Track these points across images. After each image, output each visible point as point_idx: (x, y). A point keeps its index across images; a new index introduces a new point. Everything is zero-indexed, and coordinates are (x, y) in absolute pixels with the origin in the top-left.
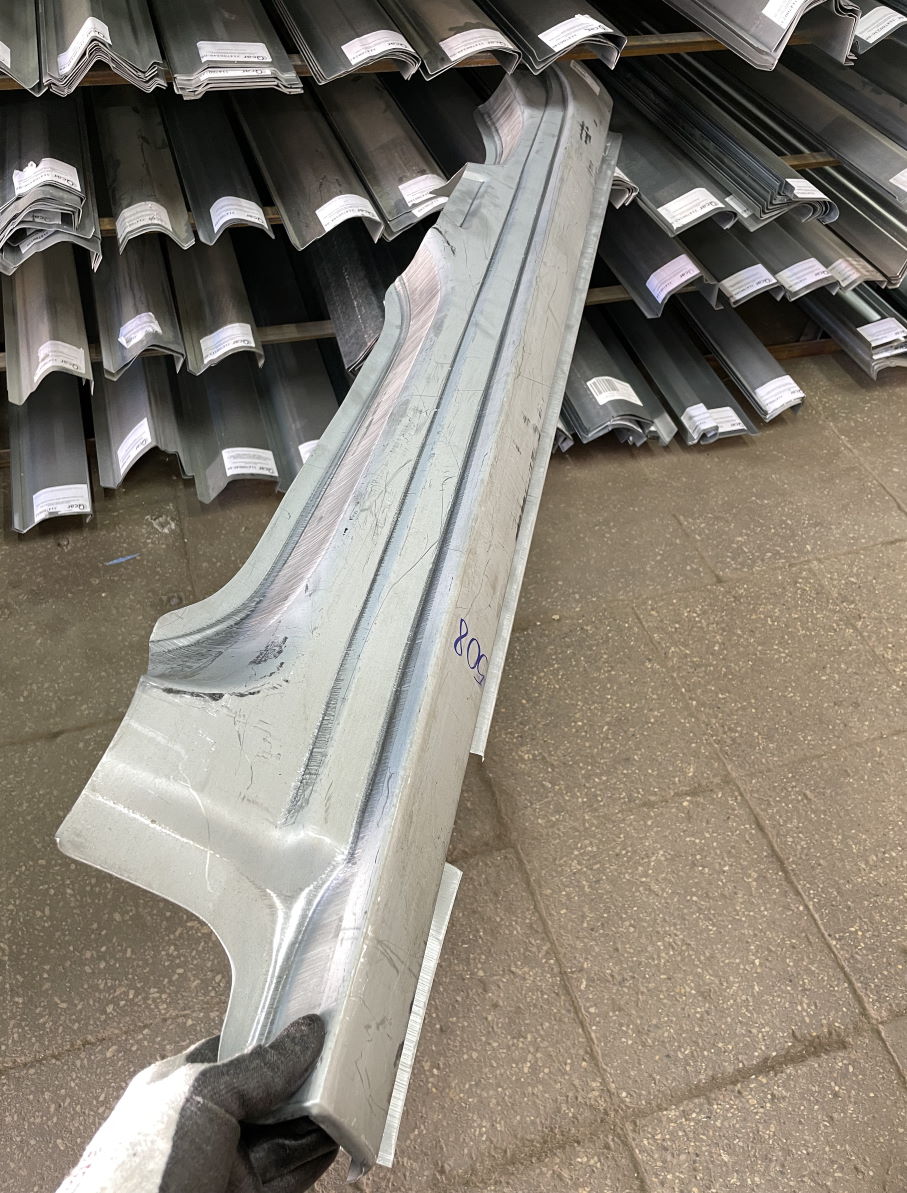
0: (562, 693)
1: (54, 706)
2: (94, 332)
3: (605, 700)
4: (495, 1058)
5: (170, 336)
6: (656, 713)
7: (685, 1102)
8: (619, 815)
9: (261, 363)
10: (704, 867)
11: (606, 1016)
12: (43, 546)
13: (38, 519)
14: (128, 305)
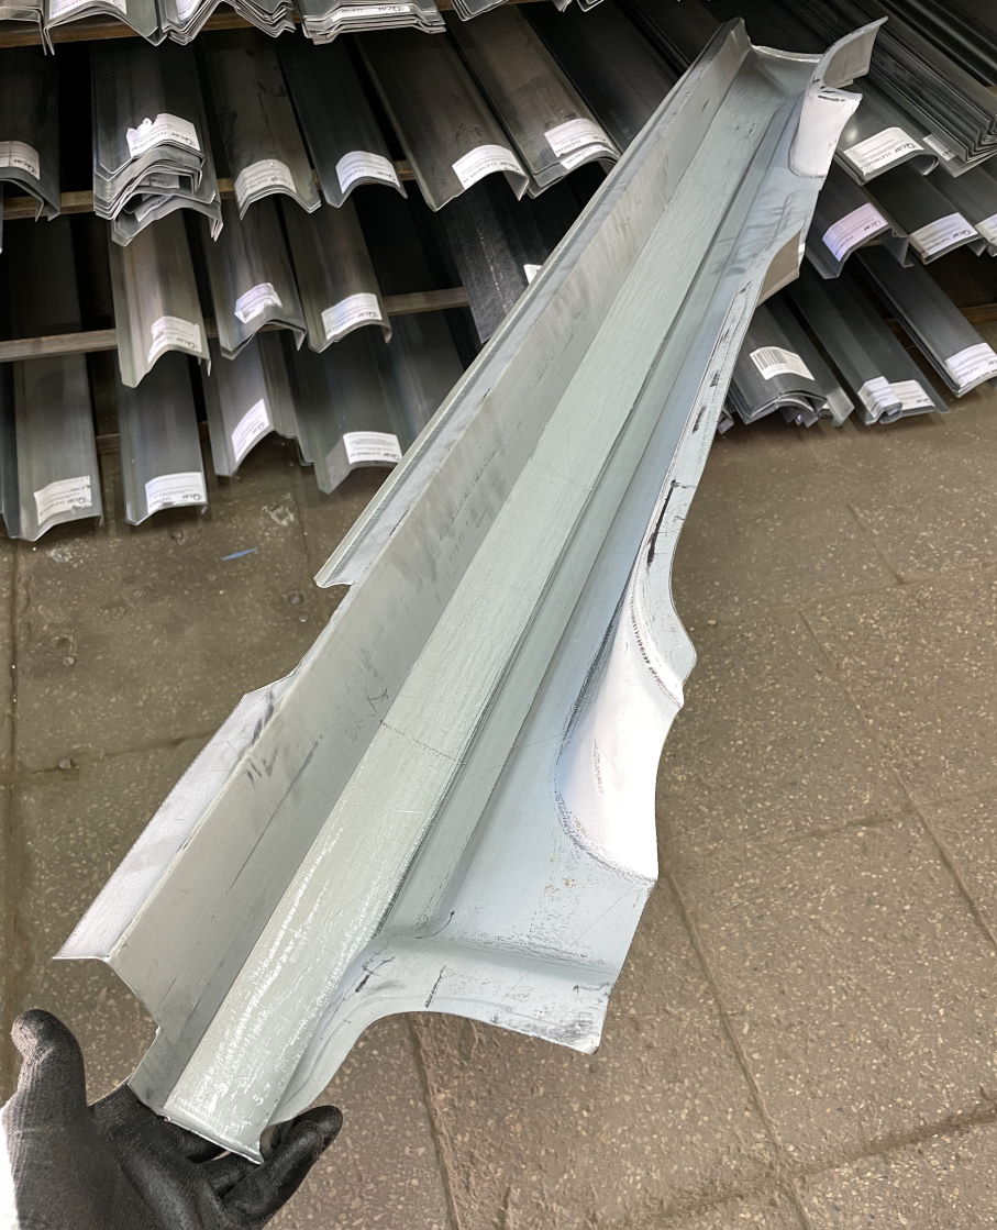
0: (720, 708)
1: (174, 712)
2: (210, 306)
3: (768, 717)
4: (650, 1103)
5: (290, 309)
6: (827, 732)
7: (859, 1160)
8: (785, 845)
9: (388, 338)
10: (882, 905)
11: (771, 1064)
12: (156, 539)
13: (152, 509)
14: (244, 275)
